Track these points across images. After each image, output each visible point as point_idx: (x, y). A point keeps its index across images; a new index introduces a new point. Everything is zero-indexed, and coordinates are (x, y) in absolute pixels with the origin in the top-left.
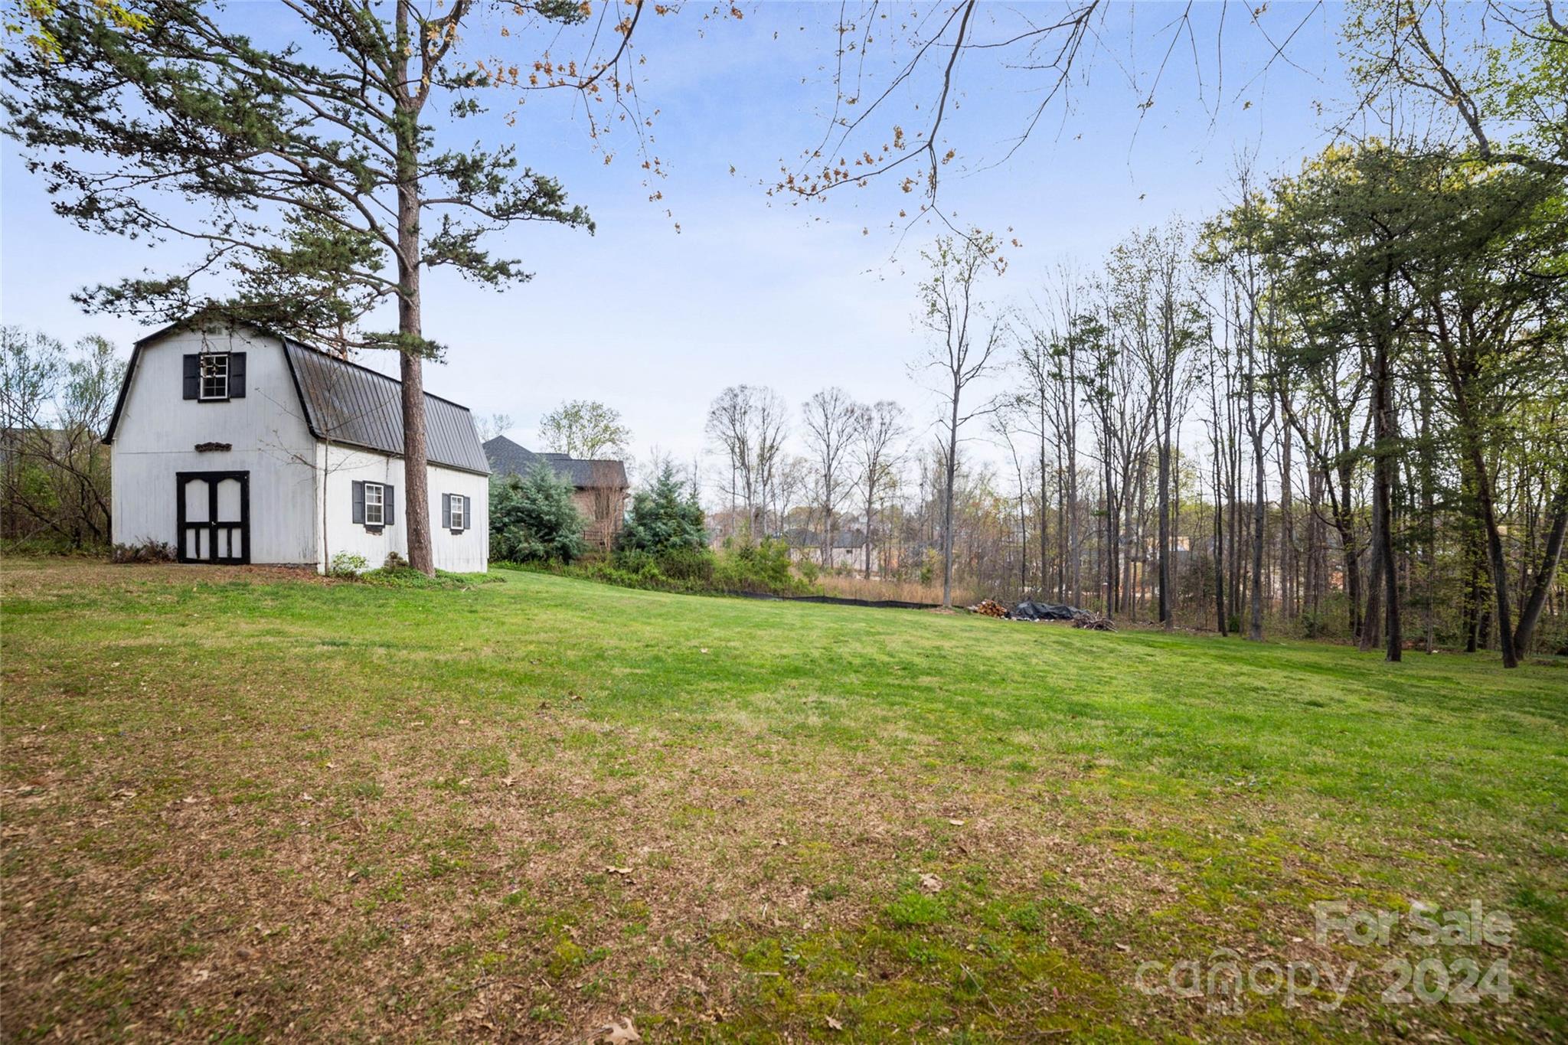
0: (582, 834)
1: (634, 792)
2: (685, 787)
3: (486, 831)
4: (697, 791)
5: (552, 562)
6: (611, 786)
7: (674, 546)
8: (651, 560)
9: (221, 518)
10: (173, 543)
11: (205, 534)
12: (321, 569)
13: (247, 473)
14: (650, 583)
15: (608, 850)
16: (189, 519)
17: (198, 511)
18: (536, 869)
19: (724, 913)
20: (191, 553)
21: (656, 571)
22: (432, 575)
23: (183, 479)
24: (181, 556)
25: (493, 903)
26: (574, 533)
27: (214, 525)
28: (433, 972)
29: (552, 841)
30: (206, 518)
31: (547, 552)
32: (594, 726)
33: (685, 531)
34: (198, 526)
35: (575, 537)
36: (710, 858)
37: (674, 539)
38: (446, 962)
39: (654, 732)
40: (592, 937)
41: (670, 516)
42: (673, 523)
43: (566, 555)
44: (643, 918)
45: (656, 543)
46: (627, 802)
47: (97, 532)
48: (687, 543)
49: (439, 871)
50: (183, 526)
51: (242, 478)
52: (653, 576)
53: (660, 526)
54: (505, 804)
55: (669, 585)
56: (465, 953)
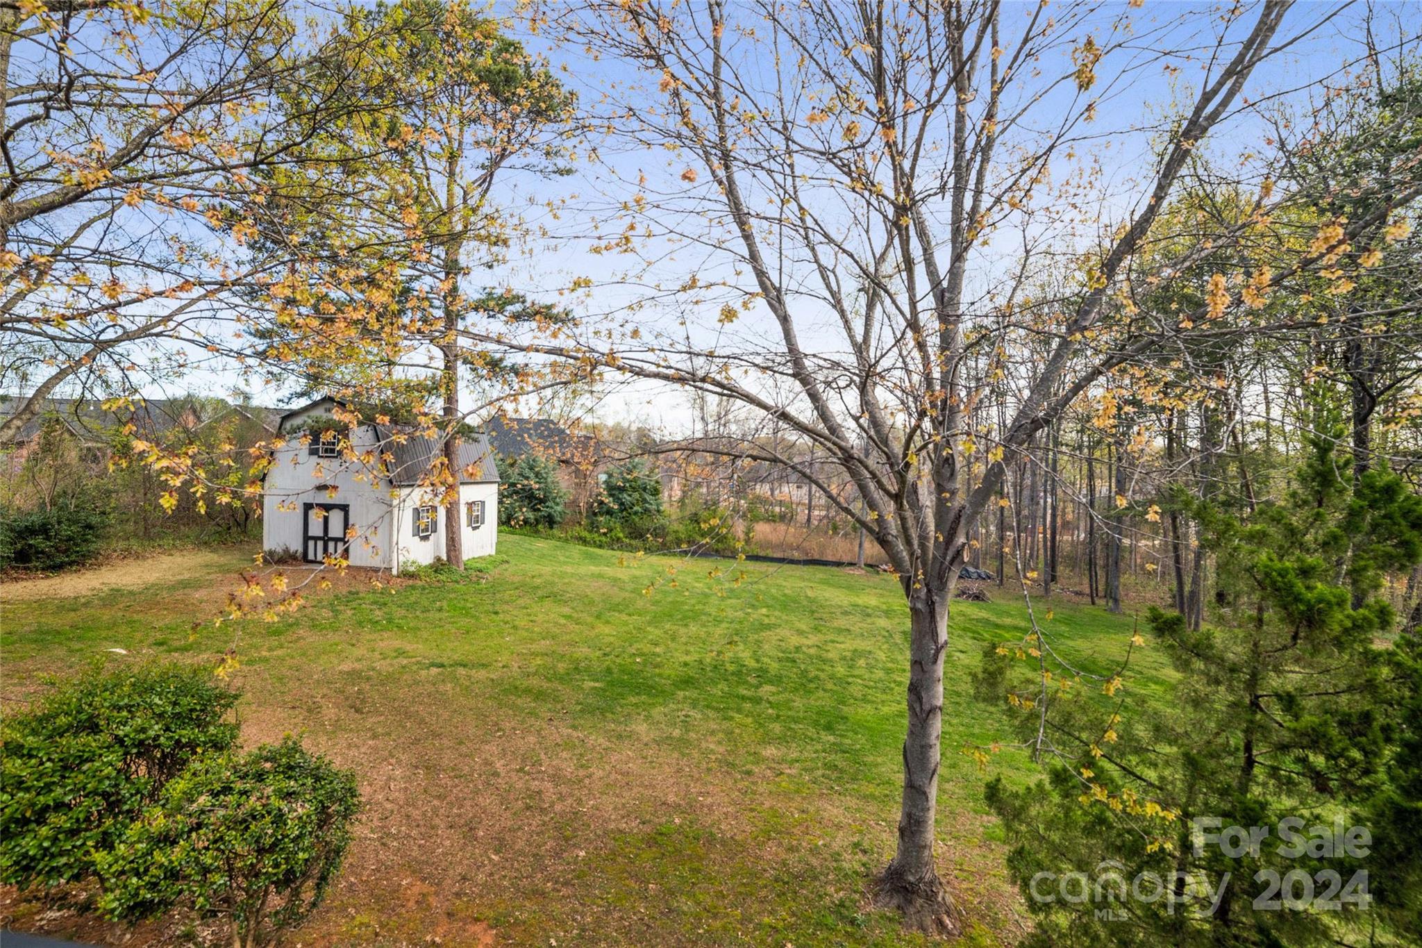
0: (571, 795)
1: (590, 776)
2: (608, 776)
3: (539, 793)
4: (613, 776)
5: (540, 527)
6: (581, 773)
7: (636, 513)
8: (618, 525)
9: (330, 535)
10: (300, 550)
11: (320, 544)
12: (394, 572)
13: (348, 506)
14: (615, 543)
15: (579, 802)
16: (310, 534)
17: (316, 529)
18: (558, 808)
19: (612, 826)
20: (311, 556)
21: (621, 535)
22: (462, 568)
23: (308, 507)
24: (305, 559)
25: (547, 819)
26: (557, 504)
27: (326, 539)
28: (535, 837)
29: (561, 798)
30: (321, 534)
31: (536, 520)
32: (575, 734)
33: (645, 501)
34: (316, 539)
35: (559, 508)
36: (611, 807)
37: (636, 508)
38: (538, 834)
39: (601, 740)
40: (575, 830)
41: (634, 489)
42: (636, 495)
43: (551, 521)
44: (589, 826)
45: (622, 511)
46: (587, 781)
47: (239, 525)
48: (646, 510)
49: (528, 808)
50: (307, 538)
51: (345, 508)
52: (618, 539)
53: (626, 497)
54: (543, 780)
55: (631, 545)
56: (542, 832)
